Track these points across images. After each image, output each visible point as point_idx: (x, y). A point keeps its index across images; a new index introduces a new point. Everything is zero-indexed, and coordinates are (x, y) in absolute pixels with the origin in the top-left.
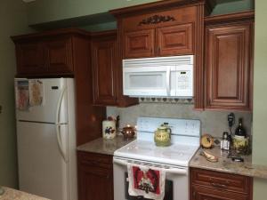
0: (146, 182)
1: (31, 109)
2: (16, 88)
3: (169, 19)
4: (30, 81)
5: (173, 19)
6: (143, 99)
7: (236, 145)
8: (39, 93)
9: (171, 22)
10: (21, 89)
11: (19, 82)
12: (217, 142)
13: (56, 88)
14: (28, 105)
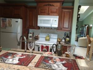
0: (45, 49)
1: (7, 28)
2: (1, 21)
3: (53, 5)
4: (7, 19)
5: (54, 6)
6: (41, 28)
7: (67, 40)
8: (11, 23)
9: (53, 6)
10: (3, 21)
11: (2, 19)
12: (61, 40)
13: (17, 22)
14: (6, 27)
